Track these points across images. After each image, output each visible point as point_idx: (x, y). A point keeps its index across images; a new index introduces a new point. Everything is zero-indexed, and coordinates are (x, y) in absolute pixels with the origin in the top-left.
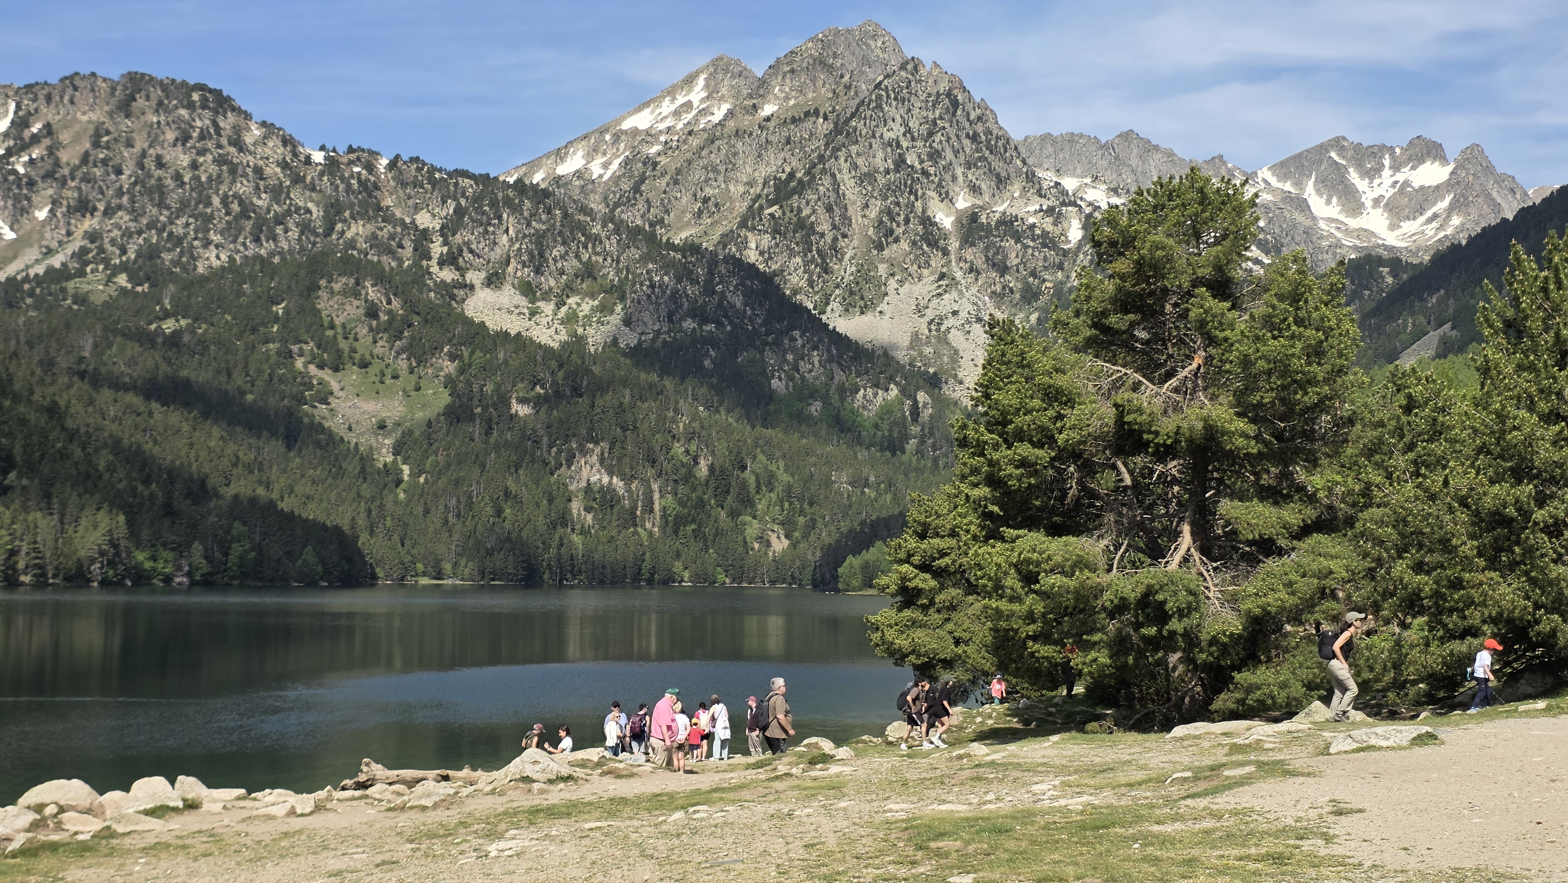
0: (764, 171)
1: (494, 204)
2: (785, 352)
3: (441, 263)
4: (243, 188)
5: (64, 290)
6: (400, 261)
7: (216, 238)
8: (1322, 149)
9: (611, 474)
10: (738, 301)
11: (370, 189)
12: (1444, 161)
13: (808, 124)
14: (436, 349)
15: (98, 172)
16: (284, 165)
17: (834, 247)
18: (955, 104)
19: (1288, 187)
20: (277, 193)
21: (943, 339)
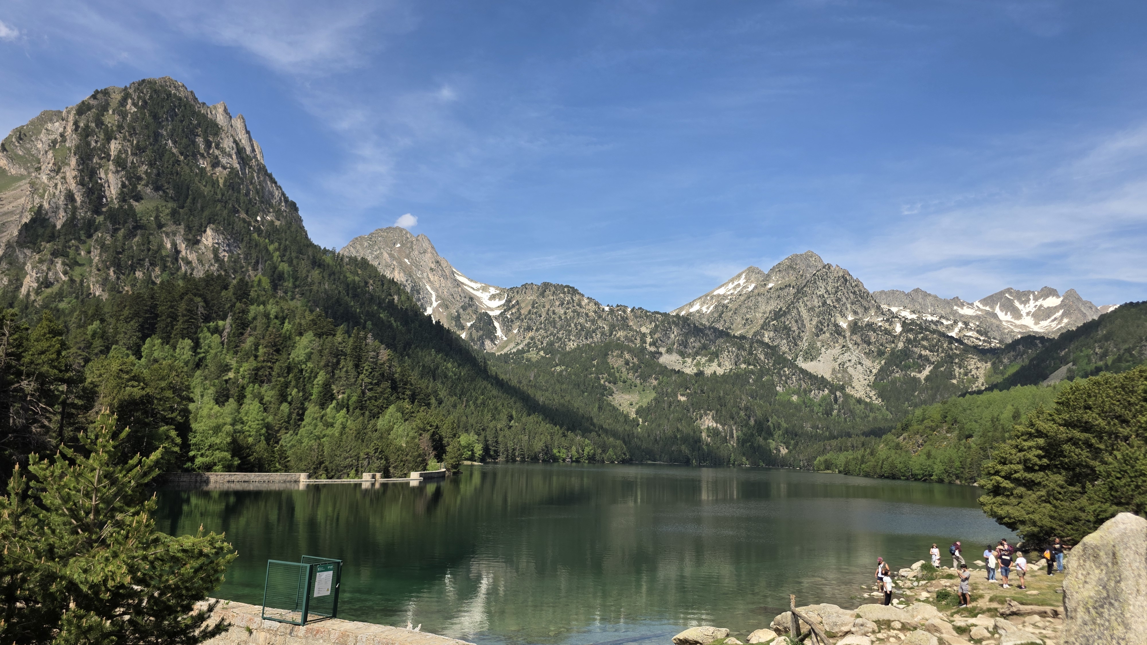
0: (769, 308)
1: (669, 323)
2: (782, 377)
3: (650, 345)
4: (582, 320)
5: (523, 357)
6: (636, 345)
7: (573, 338)
8: (1002, 293)
9: (717, 423)
10: (762, 357)
11: (625, 319)
12: (1058, 296)
13: (787, 290)
14: (650, 376)
15: (534, 316)
16: (595, 312)
17: (799, 336)
18: (846, 280)
19: (988, 308)
20: (593, 322)
21: (845, 371)
